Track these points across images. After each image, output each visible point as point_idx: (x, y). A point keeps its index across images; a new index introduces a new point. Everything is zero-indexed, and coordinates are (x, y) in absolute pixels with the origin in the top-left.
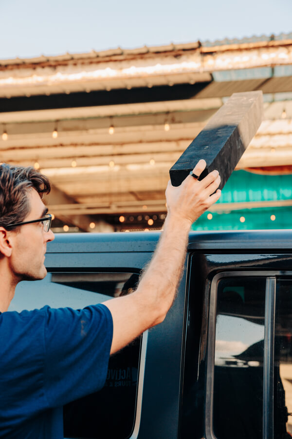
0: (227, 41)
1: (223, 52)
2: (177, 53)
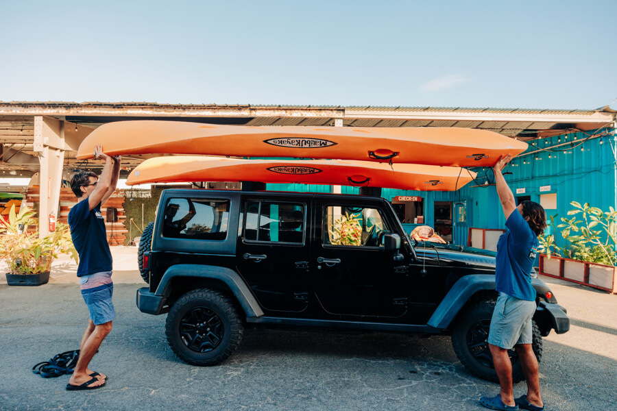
0: (260, 106)
1: (259, 109)
2: (240, 108)
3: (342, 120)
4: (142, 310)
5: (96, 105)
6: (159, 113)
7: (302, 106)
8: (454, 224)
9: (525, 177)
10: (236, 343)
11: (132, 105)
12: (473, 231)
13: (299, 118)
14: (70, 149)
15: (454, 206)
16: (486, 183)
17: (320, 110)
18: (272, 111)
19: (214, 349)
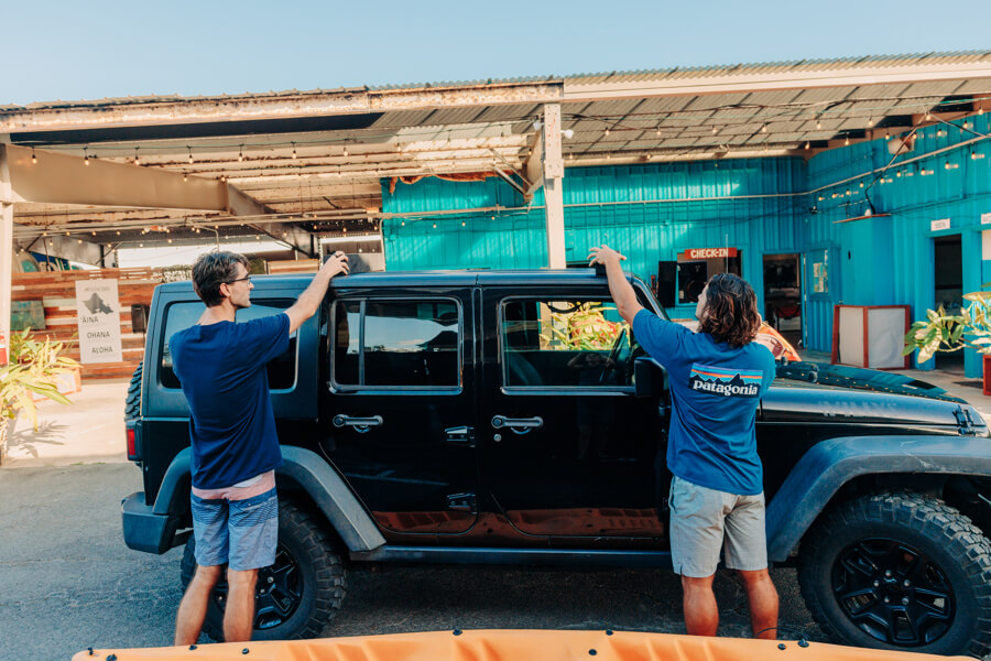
0: (389, 87)
1: (388, 95)
2: (348, 95)
3: (559, 106)
4: (132, 545)
5: (59, 108)
6: (186, 117)
7: (475, 82)
8: (805, 298)
9: (949, 195)
10: (330, 607)
11: (130, 103)
12: (843, 311)
13: (474, 107)
14: (20, 199)
15: (804, 261)
16: (868, 213)
17: (513, 87)
18: (415, 97)
19: (284, 620)
